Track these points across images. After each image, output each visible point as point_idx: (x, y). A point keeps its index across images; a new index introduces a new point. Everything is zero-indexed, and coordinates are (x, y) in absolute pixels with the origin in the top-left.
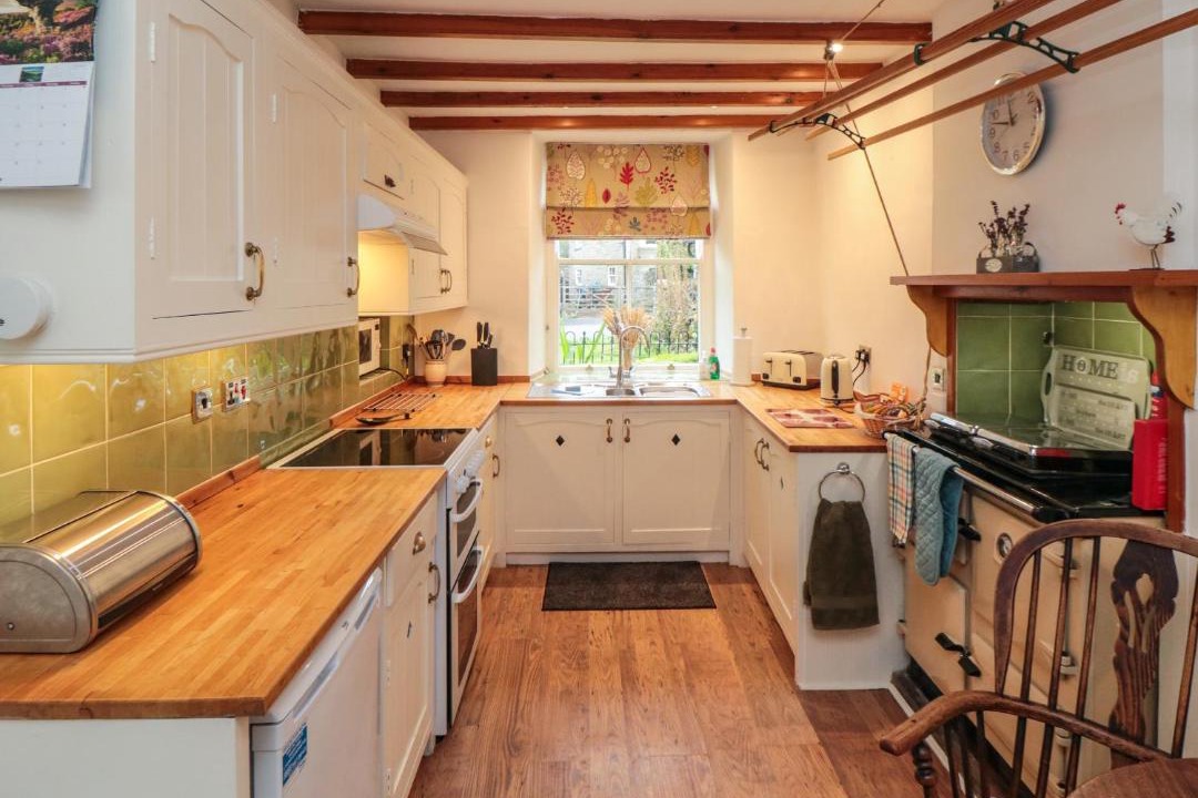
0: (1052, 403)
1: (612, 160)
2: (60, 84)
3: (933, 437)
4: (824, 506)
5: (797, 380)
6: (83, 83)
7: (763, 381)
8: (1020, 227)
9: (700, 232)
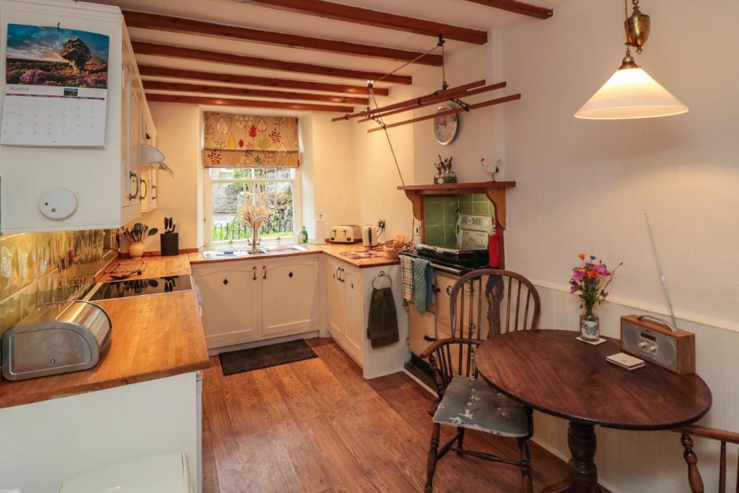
0: (460, 236)
1: (244, 123)
2: (89, 98)
3: (419, 254)
4: (375, 291)
5: (349, 239)
6: (103, 99)
7: (331, 241)
8: (450, 166)
9: (294, 165)
